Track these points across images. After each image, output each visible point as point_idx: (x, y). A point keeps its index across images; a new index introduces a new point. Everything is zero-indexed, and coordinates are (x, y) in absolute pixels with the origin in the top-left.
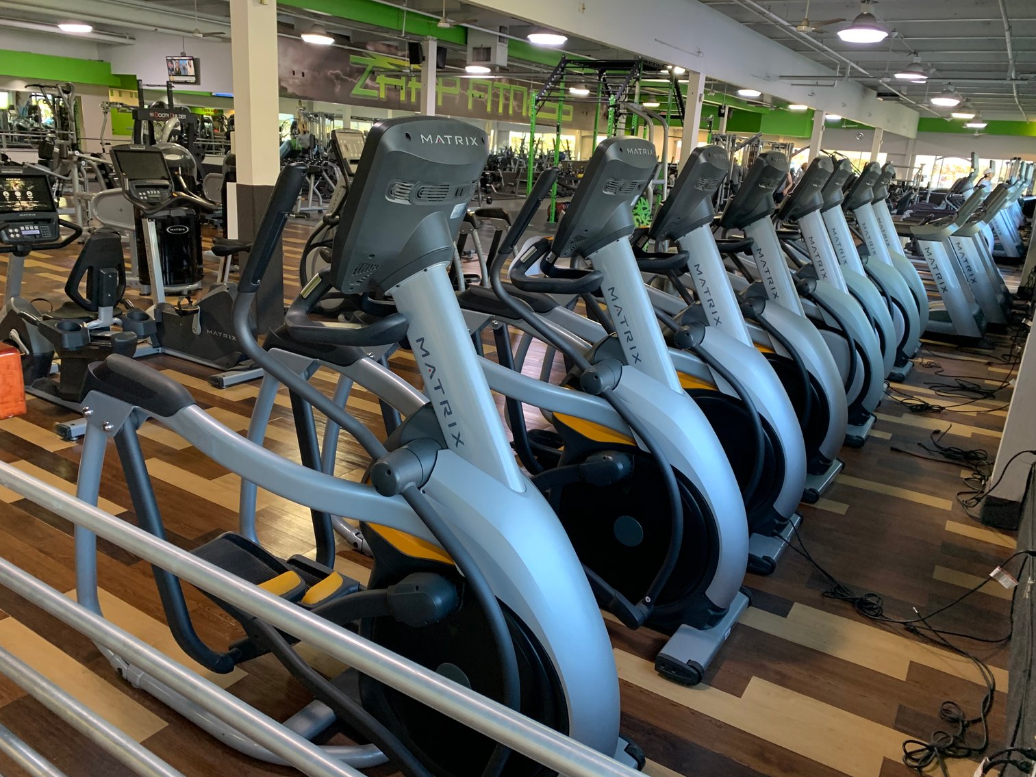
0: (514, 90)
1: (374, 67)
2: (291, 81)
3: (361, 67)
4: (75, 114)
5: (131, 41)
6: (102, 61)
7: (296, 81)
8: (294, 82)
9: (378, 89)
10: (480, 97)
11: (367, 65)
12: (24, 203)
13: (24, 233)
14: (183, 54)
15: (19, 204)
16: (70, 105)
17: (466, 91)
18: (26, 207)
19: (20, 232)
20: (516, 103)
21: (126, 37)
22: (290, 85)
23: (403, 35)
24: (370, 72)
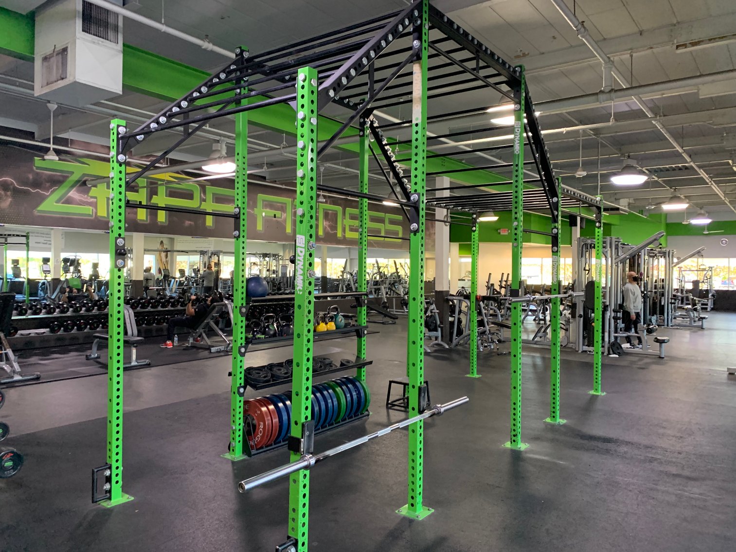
0: (324, 209)
1: (84, 175)
3: (59, 174)
9: (95, 205)
10: (275, 216)
11: (72, 173)
17: (253, 210)
20: (328, 223)
24: (78, 181)
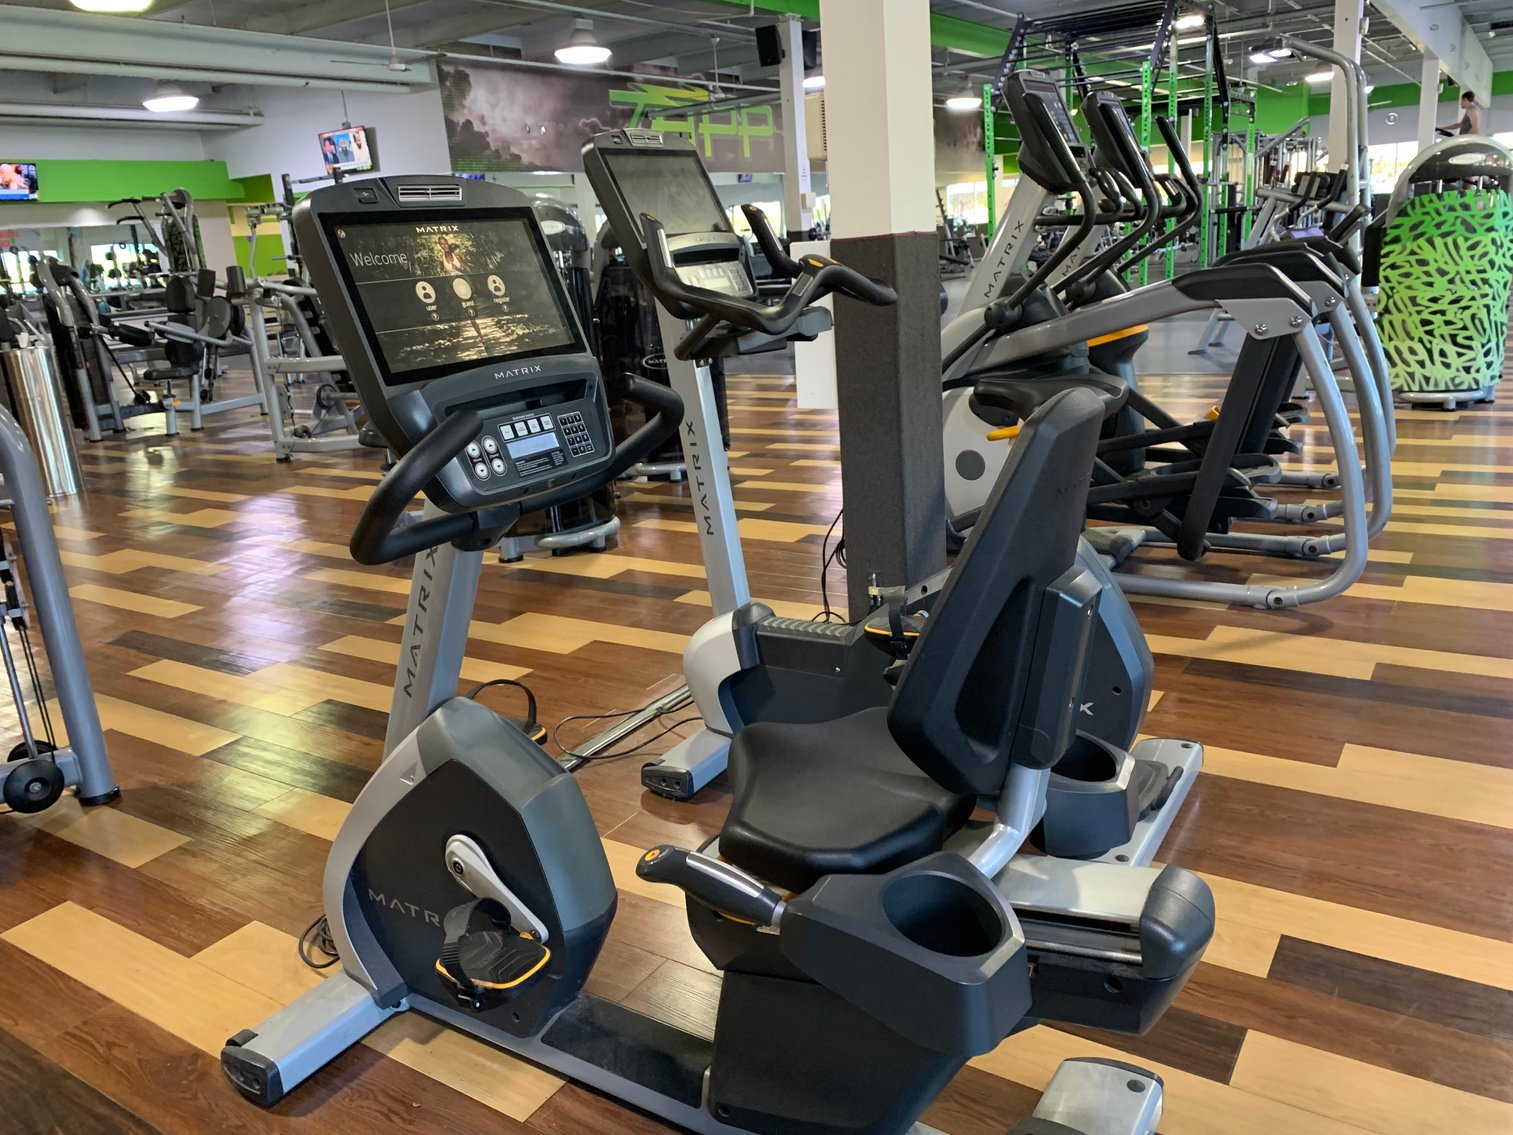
2: (525, 144)
3: (627, 107)
4: (196, 242)
5: (258, 120)
6: (212, 161)
7: (534, 142)
8: (531, 145)
11: (636, 104)
12: (487, 326)
13: (517, 450)
14: (347, 126)
15: (472, 332)
16: (187, 227)
18: (497, 342)
19: (502, 452)
21: (248, 114)
22: (523, 151)
23: (752, 13)
24: (642, 114)
